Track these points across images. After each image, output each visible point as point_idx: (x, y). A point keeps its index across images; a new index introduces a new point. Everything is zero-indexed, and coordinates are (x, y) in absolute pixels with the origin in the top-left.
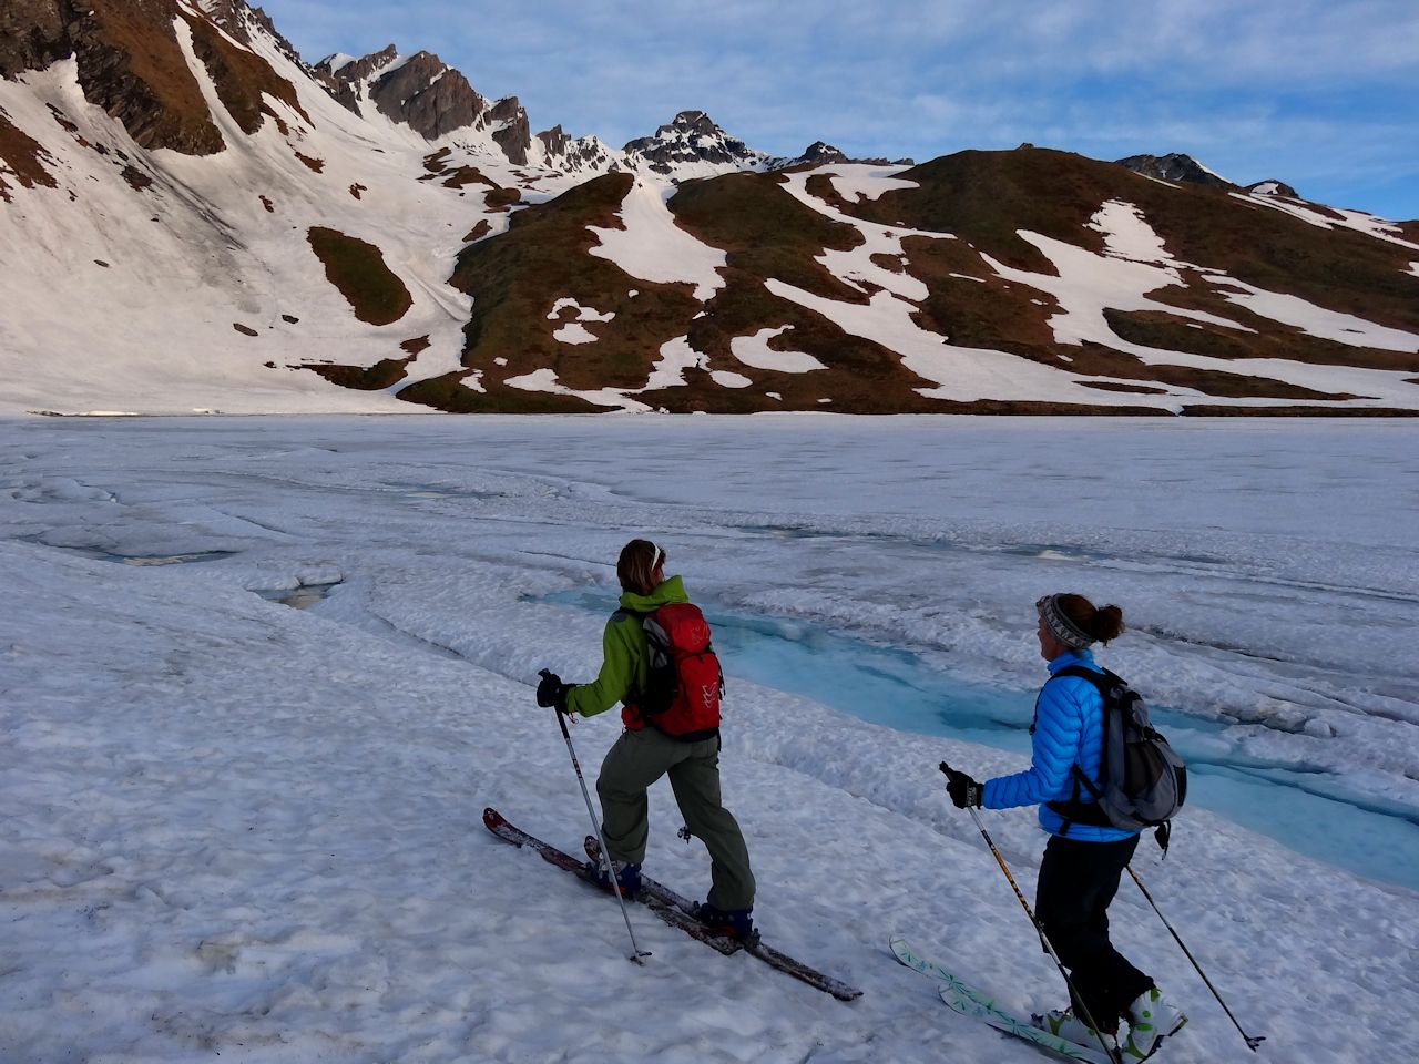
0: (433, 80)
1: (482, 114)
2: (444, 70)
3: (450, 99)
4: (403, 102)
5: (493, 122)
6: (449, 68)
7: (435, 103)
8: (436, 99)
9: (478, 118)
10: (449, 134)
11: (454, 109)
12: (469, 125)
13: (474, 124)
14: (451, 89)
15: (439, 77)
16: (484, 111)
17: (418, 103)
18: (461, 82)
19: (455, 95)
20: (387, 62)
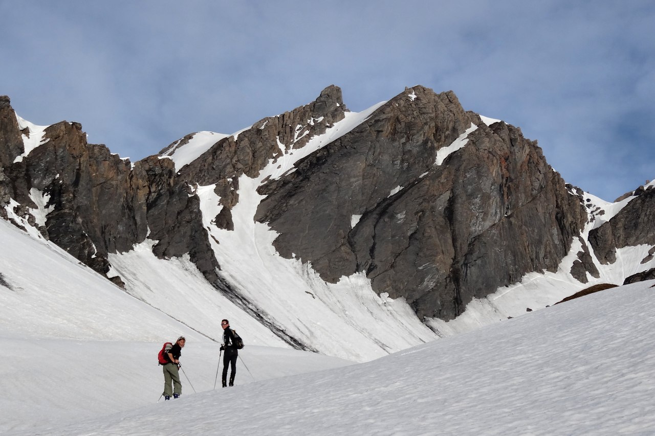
0: (442, 155)
1: (585, 235)
2: (474, 127)
3: (495, 199)
4: (355, 220)
5: (619, 252)
6: (488, 121)
7: (450, 212)
8: (452, 201)
9: (576, 247)
10: (494, 298)
11: (508, 227)
12: (554, 268)
13: (567, 263)
14: (494, 171)
15: (460, 143)
16: (589, 227)
17: (401, 216)
18: (522, 155)
19: (507, 187)
20: (318, 129)
